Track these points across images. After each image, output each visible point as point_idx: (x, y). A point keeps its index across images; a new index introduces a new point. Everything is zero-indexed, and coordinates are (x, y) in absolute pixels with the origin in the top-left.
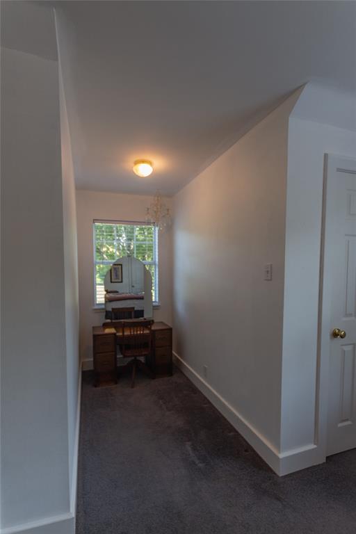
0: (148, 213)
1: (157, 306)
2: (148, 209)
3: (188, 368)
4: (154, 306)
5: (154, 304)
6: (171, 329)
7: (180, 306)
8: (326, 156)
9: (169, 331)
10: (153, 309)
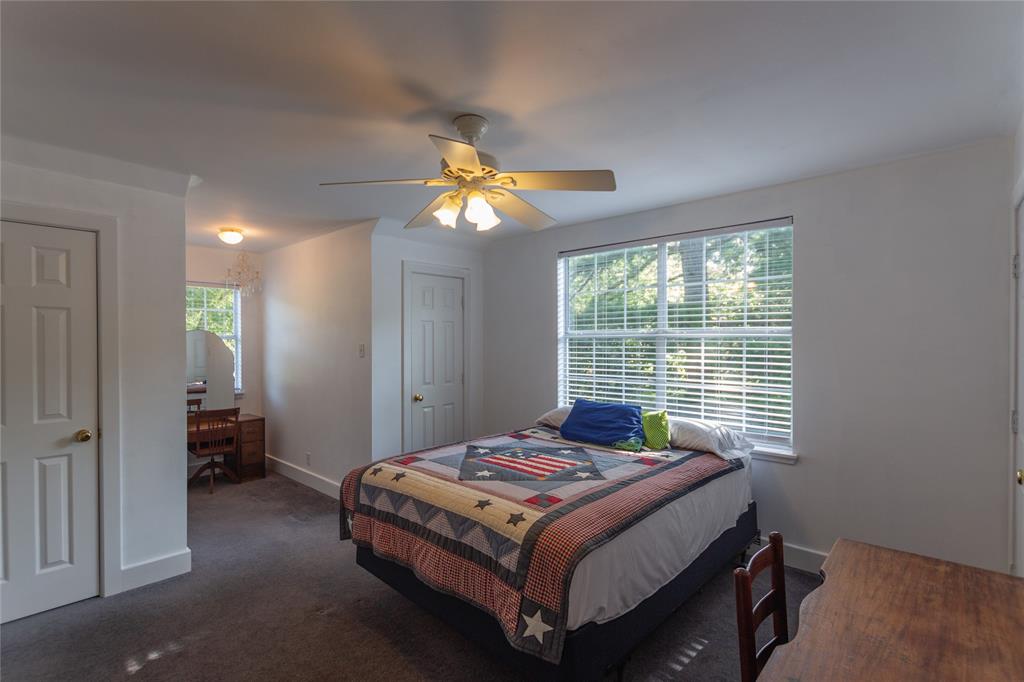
0: (229, 275)
1: (242, 394)
2: (229, 270)
3: (285, 465)
4: (236, 395)
5: (236, 392)
6: (263, 420)
7: (275, 392)
8: (403, 262)
9: (261, 422)
10: (236, 399)
